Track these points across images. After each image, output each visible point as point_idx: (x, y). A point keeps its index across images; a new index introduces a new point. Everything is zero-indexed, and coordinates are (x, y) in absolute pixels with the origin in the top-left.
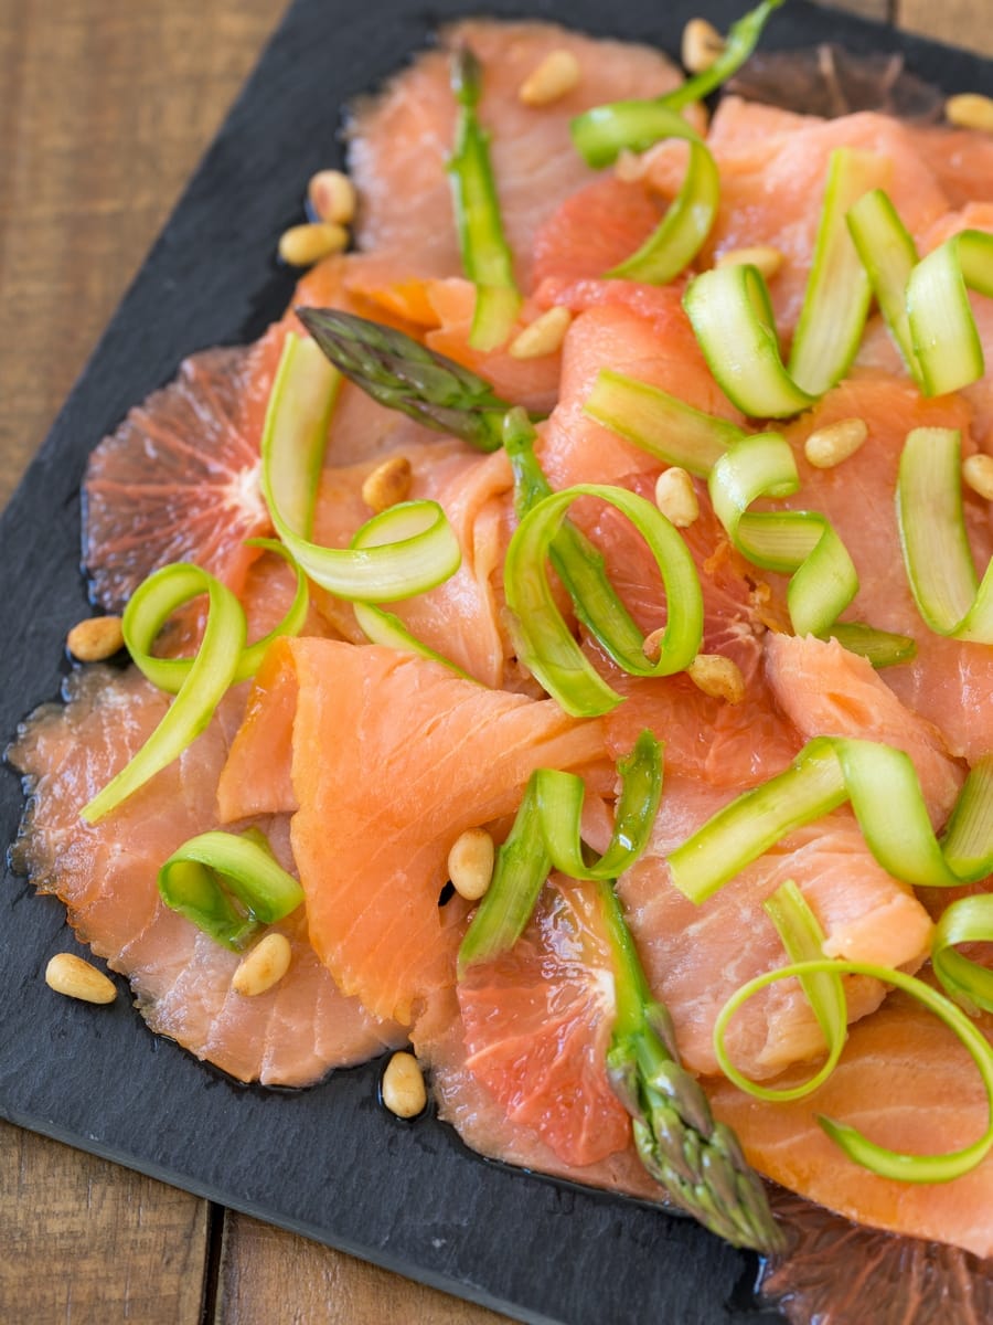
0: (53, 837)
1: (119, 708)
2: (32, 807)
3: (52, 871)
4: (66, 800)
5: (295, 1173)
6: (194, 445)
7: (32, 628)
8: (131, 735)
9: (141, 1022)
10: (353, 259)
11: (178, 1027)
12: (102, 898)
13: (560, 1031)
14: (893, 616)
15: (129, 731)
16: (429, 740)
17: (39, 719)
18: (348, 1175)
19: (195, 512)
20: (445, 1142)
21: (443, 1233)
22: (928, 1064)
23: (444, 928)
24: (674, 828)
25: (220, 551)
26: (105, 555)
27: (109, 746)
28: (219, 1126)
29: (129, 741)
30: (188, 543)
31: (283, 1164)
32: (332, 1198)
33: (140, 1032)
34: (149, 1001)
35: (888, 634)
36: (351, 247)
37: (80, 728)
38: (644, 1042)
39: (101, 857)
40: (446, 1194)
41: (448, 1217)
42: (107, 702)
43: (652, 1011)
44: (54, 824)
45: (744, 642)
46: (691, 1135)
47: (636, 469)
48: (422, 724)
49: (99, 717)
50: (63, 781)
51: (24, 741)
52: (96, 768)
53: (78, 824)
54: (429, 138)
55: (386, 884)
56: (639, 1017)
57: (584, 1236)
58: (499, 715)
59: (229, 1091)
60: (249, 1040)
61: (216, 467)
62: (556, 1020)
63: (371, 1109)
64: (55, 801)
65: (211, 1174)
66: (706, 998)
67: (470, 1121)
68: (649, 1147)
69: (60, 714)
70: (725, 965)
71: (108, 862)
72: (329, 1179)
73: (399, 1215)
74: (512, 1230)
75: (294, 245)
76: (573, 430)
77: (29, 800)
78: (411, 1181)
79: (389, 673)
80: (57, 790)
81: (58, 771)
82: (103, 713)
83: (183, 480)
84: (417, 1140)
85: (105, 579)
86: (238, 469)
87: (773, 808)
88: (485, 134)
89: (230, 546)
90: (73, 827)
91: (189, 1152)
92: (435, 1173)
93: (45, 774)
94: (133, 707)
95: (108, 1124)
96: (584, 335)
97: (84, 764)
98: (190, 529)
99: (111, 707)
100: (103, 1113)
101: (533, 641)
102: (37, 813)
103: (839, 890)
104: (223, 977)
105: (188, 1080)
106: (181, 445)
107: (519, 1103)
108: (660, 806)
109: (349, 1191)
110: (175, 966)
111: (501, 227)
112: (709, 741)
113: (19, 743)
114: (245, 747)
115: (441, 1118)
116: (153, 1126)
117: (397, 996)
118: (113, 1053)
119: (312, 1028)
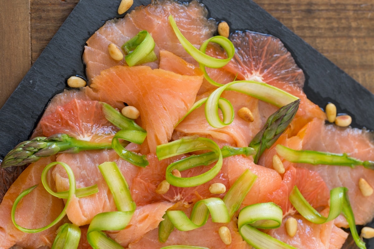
0: (168, 7)
1: (202, 31)
2: (179, 3)
3: (159, 5)
4: (178, 12)
5: (59, 50)
6: (275, 67)
7: (232, 14)
8: (191, 33)
9: (110, 19)
10: (324, 122)
11: (106, 28)
12: (146, 15)
13: (77, 124)
14: (173, 239)
15: (193, 32)
16: (161, 107)
17: (204, 10)
18: (56, 63)
19: (254, 63)
20: (59, 90)
21: (34, 84)
22: (46, 217)
23: (115, 102)
24: (124, 166)
25: (240, 67)
26: (248, 37)
27: (190, 26)
28: (77, 33)
29: (190, 32)
30: (245, 59)
31: (63, 47)
32: (50, 57)
33: (107, 18)
34: (116, 22)
35: (168, 236)
36: (327, 123)
37: (198, 20)
38: (68, 145)
39: (158, 18)
40: (44, 87)
41: (38, 86)
42: (204, 29)
43: (76, 149)
44: (172, 8)
45: (174, 197)
46: (36, 150)
47: (230, 180)
48: (166, 106)
49: (200, 26)
50: (184, 13)
51: (199, 5)
52: (184, 22)
53: (170, 14)
54: (356, 151)
55: (128, 88)
56: (75, 145)
57: (25, 119)
58: (164, 127)
59: (86, 37)
60: (97, 45)
61: (266, 72)
62: (81, 124)
63: (72, 73)
64: (179, 9)
65: (64, 28)
66: (79, 165)
67: (62, 97)
68: (38, 139)
69: (204, 16)
70: (86, 171)
71: (156, 19)
72: (56, 58)
73: (42, 74)
74: (30, 101)
75: (331, 107)
76: (244, 165)
77: (181, 3)
78: (50, 79)
79: (183, 101)
80: (182, 11)
81: (187, 12)
82: (201, 27)
83: (264, 62)
84: (61, 83)
85: (242, 36)
86: (263, 77)
87: (121, 192)
88: (353, 166)
89: (240, 69)
90: (169, 12)
91: (71, 24)
92: (51, 85)
93: (187, 9)
94: (201, 35)
95: (84, 5)
96: (273, 175)
97: (187, 19)
98: (249, 61)
99: (202, 30)
100: (87, 4)
101: (188, 142)
102: (176, 4)
103: (93, 204)
104: (116, 42)
105: (92, 28)
106: (275, 64)
107: (61, 109)
108: (131, 164)
109: (51, 62)
110: (123, 31)
111: (323, 164)
112: (146, 181)
113: (198, 4)
114: (178, 61)
115: (65, 90)
116: (81, 16)
117: (99, 85)
118: (104, 10)
119: (97, 62)
